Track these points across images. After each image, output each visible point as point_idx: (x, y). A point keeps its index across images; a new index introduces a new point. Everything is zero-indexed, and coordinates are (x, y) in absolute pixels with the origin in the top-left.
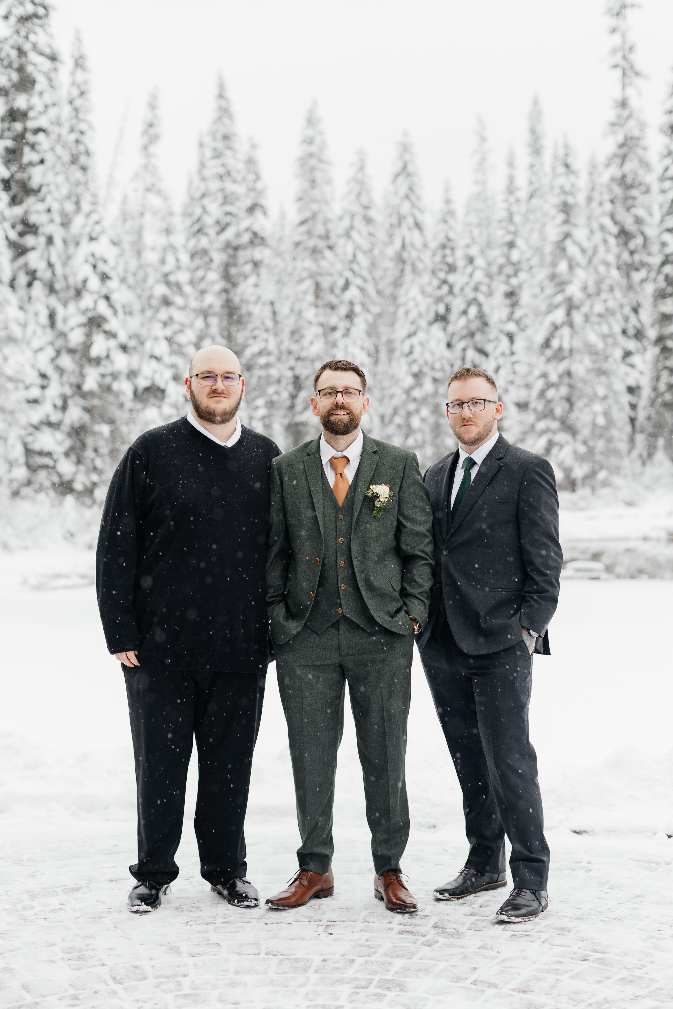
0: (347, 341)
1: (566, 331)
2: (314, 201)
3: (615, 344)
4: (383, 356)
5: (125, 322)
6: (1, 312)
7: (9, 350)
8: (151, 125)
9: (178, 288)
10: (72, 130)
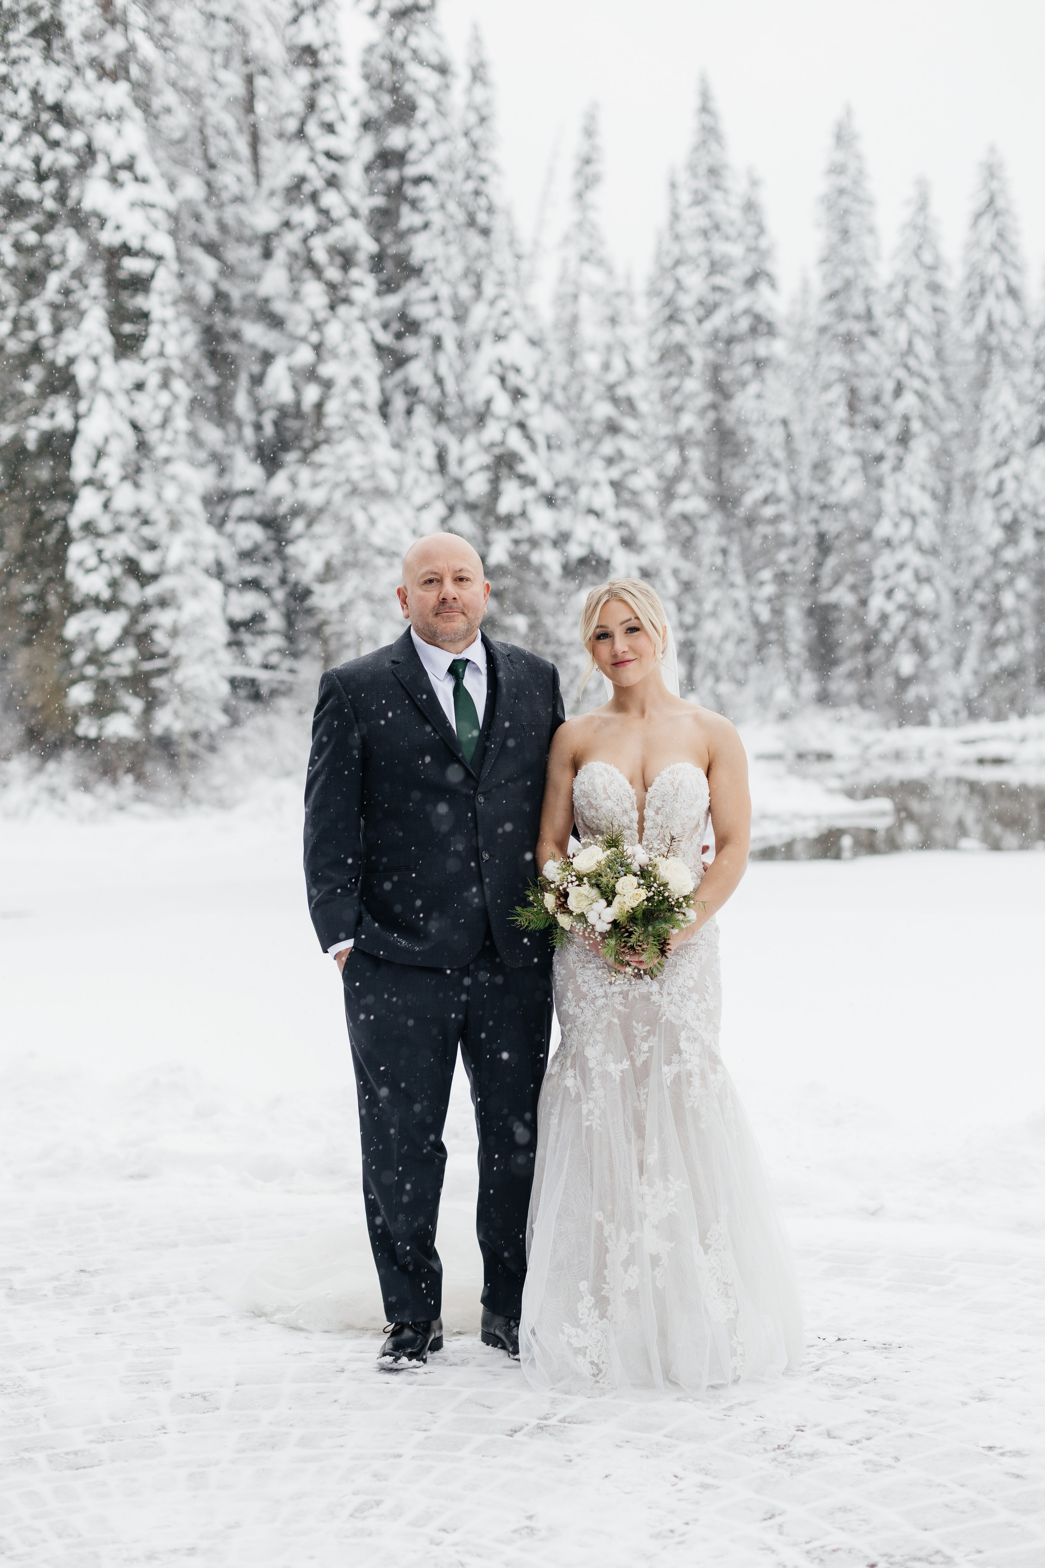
0: (900, 476)
2: (847, 262)
4: (958, 497)
5: (550, 460)
6: (366, 452)
7: (377, 509)
8: (587, 161)
9: (629, 405)
10: (468, 176)
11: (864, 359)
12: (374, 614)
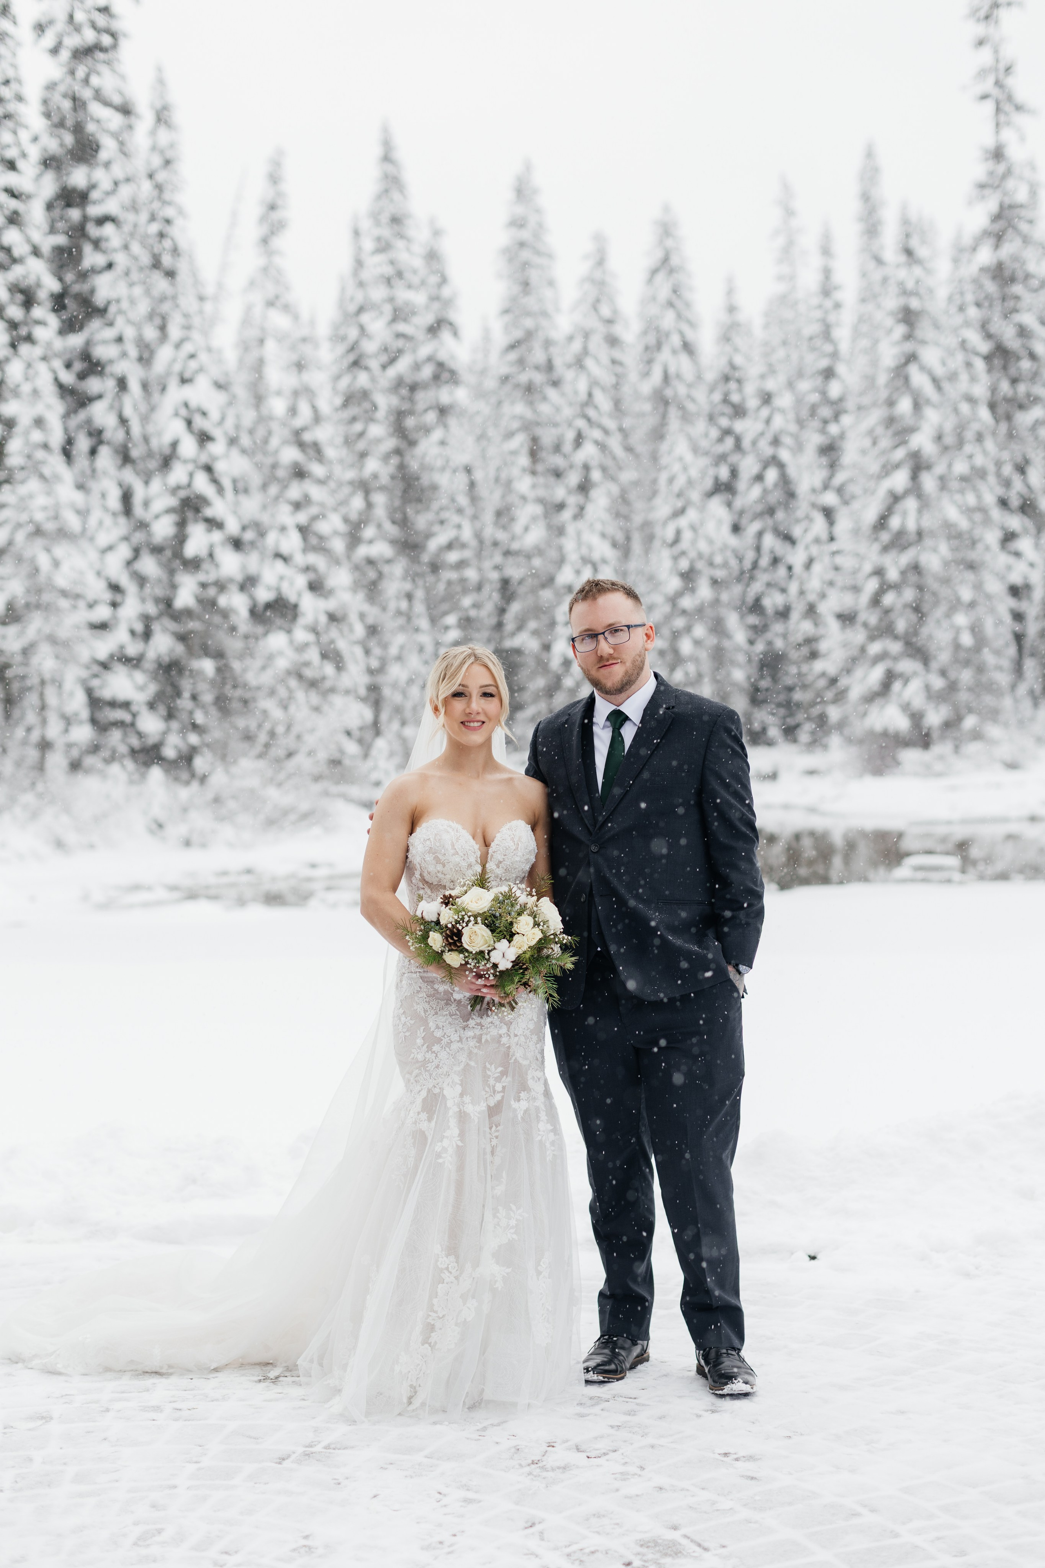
0: (581, 524)
1: (911, 504)
2: (528, 314)
3: (987, 521)
4: (637, 546)
5: (237, 504)
6: (49, 493)
7: (60, 551)
8: (272, 207)
9: (316, 450)
10: (153, 218)
11: (544, 409)
12: (57, 657)
